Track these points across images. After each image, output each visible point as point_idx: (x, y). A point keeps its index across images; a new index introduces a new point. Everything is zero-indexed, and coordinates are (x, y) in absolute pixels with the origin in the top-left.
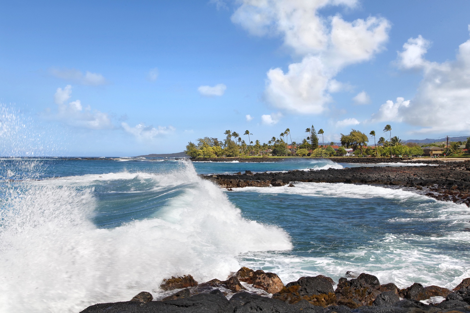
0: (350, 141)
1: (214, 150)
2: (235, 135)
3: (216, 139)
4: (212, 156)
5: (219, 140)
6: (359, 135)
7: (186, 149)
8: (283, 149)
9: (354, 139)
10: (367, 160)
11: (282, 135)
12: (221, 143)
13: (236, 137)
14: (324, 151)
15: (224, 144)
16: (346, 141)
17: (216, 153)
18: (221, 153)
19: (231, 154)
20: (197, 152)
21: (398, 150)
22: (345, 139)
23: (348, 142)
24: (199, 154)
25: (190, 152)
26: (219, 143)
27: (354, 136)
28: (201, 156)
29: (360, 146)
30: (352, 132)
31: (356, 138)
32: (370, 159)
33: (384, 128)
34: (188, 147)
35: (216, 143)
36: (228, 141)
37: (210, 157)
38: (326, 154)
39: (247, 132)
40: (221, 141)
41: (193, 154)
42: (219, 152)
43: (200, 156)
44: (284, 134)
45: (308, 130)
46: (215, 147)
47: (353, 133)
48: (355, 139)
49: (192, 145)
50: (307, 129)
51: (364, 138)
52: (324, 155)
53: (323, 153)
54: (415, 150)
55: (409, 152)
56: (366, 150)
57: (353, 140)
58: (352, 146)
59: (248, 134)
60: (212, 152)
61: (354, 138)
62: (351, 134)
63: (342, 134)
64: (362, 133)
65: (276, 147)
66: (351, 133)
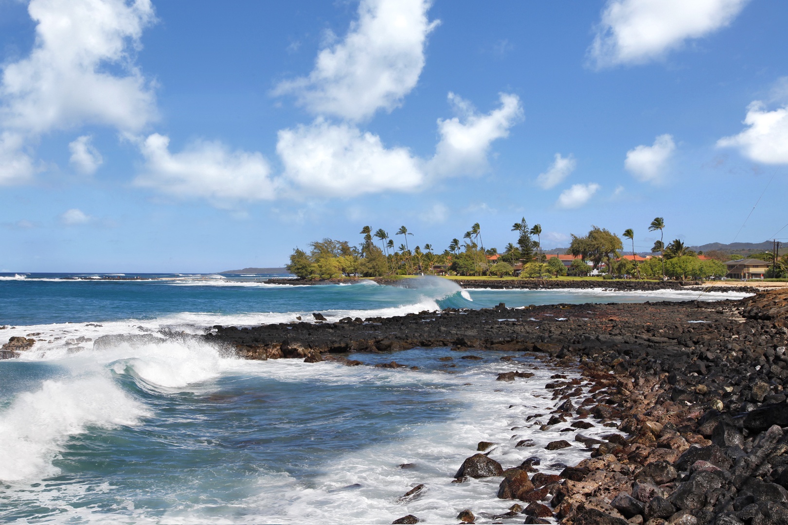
0: (587, 248)
1: (340, 263)
2: (381, 234)
3: (346, 242)
4: (336, 274)
5: (350, 245)
6: (605, 236)
7: (289, 262)
8: (471, 262)
9: (594, 245)
10: (617, 285)
11: (468, 235)
12: (354, 251)
13: (382, 239)
14: (546, 266)
15: (360, 252)
16: (580, 248)
17: (344, 270)
18: (353, 269)
19: (370, 271)
20: (307, 266)
21: (680, 267)
22: (578, 244)
23: (585, 250)
24: (312, 271)
25: (296, 267)
26: (351, 249)
27: (595, 238)
28: (316, 275)
29: (607, 258)
30: (592, 231)
31: (598, 242)
32: (623, 284)
33: (650, 223)
34: (293, 258)
35: (345, 250)
36: (368, 246)
37: (331, 277)
38: (549, 271)
39: (403, 230)
40: (355, 247)
41: (300, 270)
42: (349, 267)
43: (313, 275)
44: (472, 233)
45: (517, 226)
46: (342, 259)
47: (594, 234)
48: (598, 244)
49: (300, 254)
50: (516, 224)
51: (614, 242)
52: (545, 274)
53: (543, 270)
54: (710, 267)
55: (699, 270)
56: (619, 266)
57: (592, 246)
58: (591, 258)
59: (404, 234)
60: (335, 267)
61: (595, 242)
62: (590, 236)
63: (572, 235)
64: (612, 234)
65: (458, 259)
66: (591, 233)
